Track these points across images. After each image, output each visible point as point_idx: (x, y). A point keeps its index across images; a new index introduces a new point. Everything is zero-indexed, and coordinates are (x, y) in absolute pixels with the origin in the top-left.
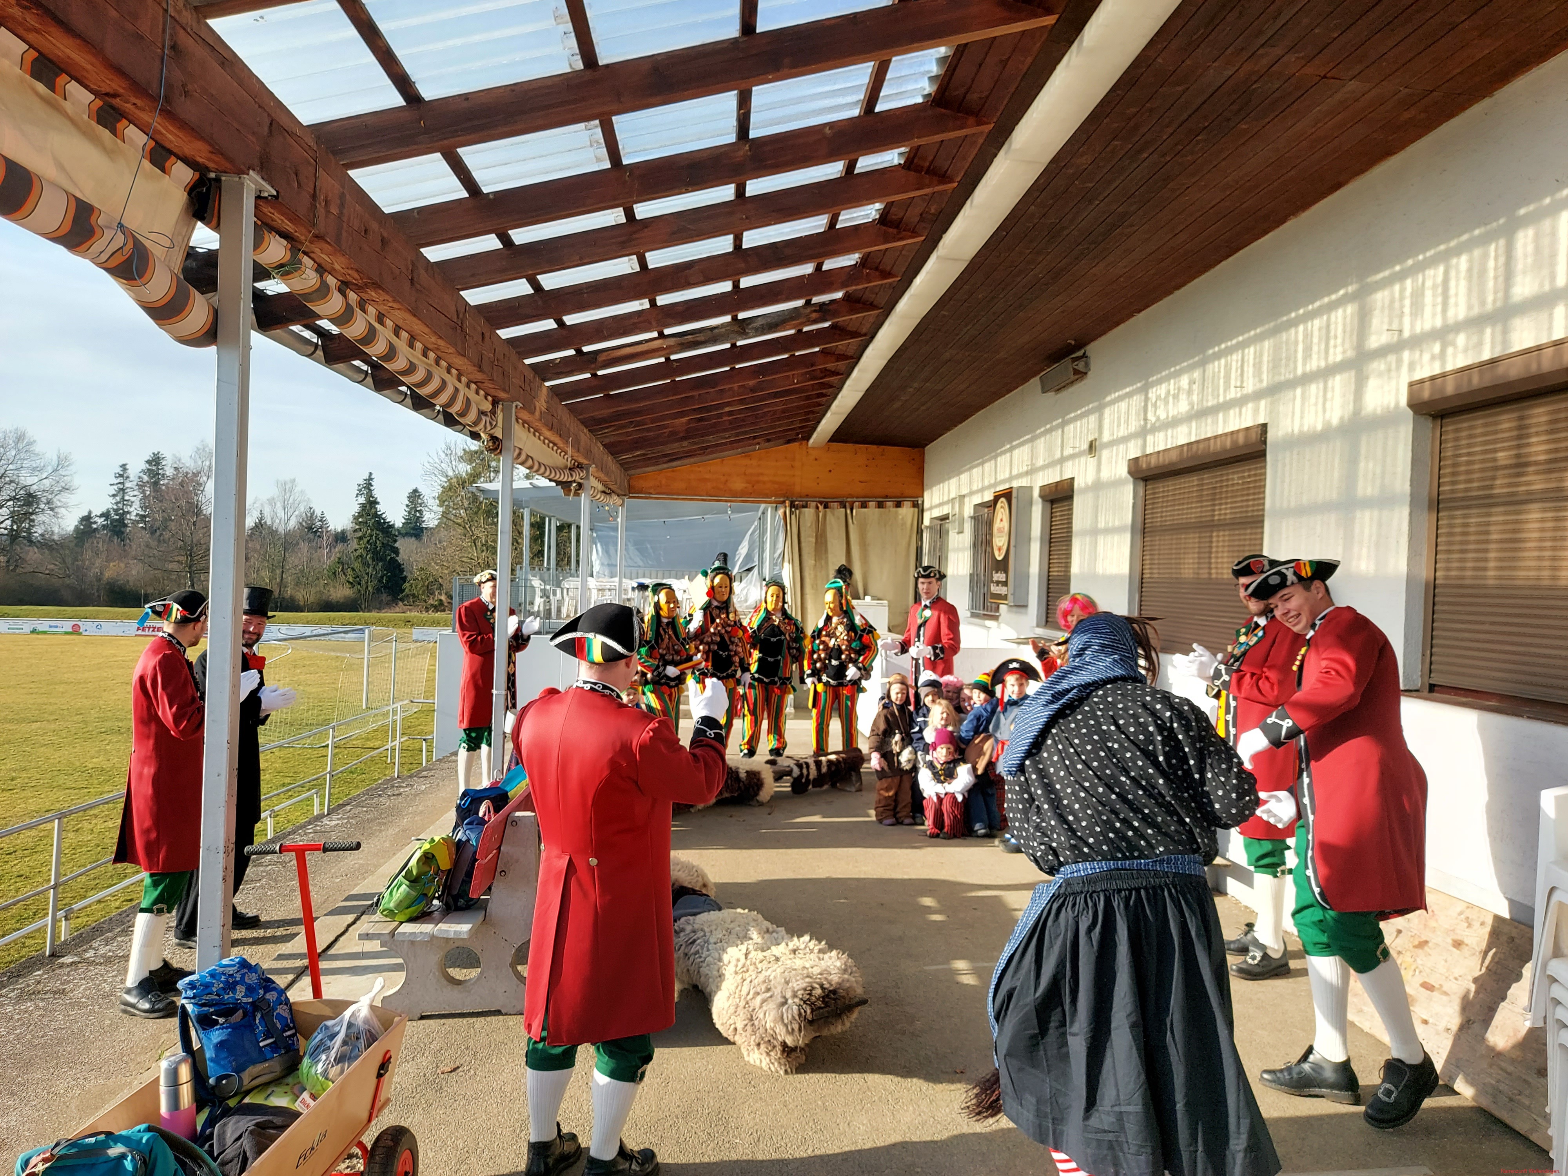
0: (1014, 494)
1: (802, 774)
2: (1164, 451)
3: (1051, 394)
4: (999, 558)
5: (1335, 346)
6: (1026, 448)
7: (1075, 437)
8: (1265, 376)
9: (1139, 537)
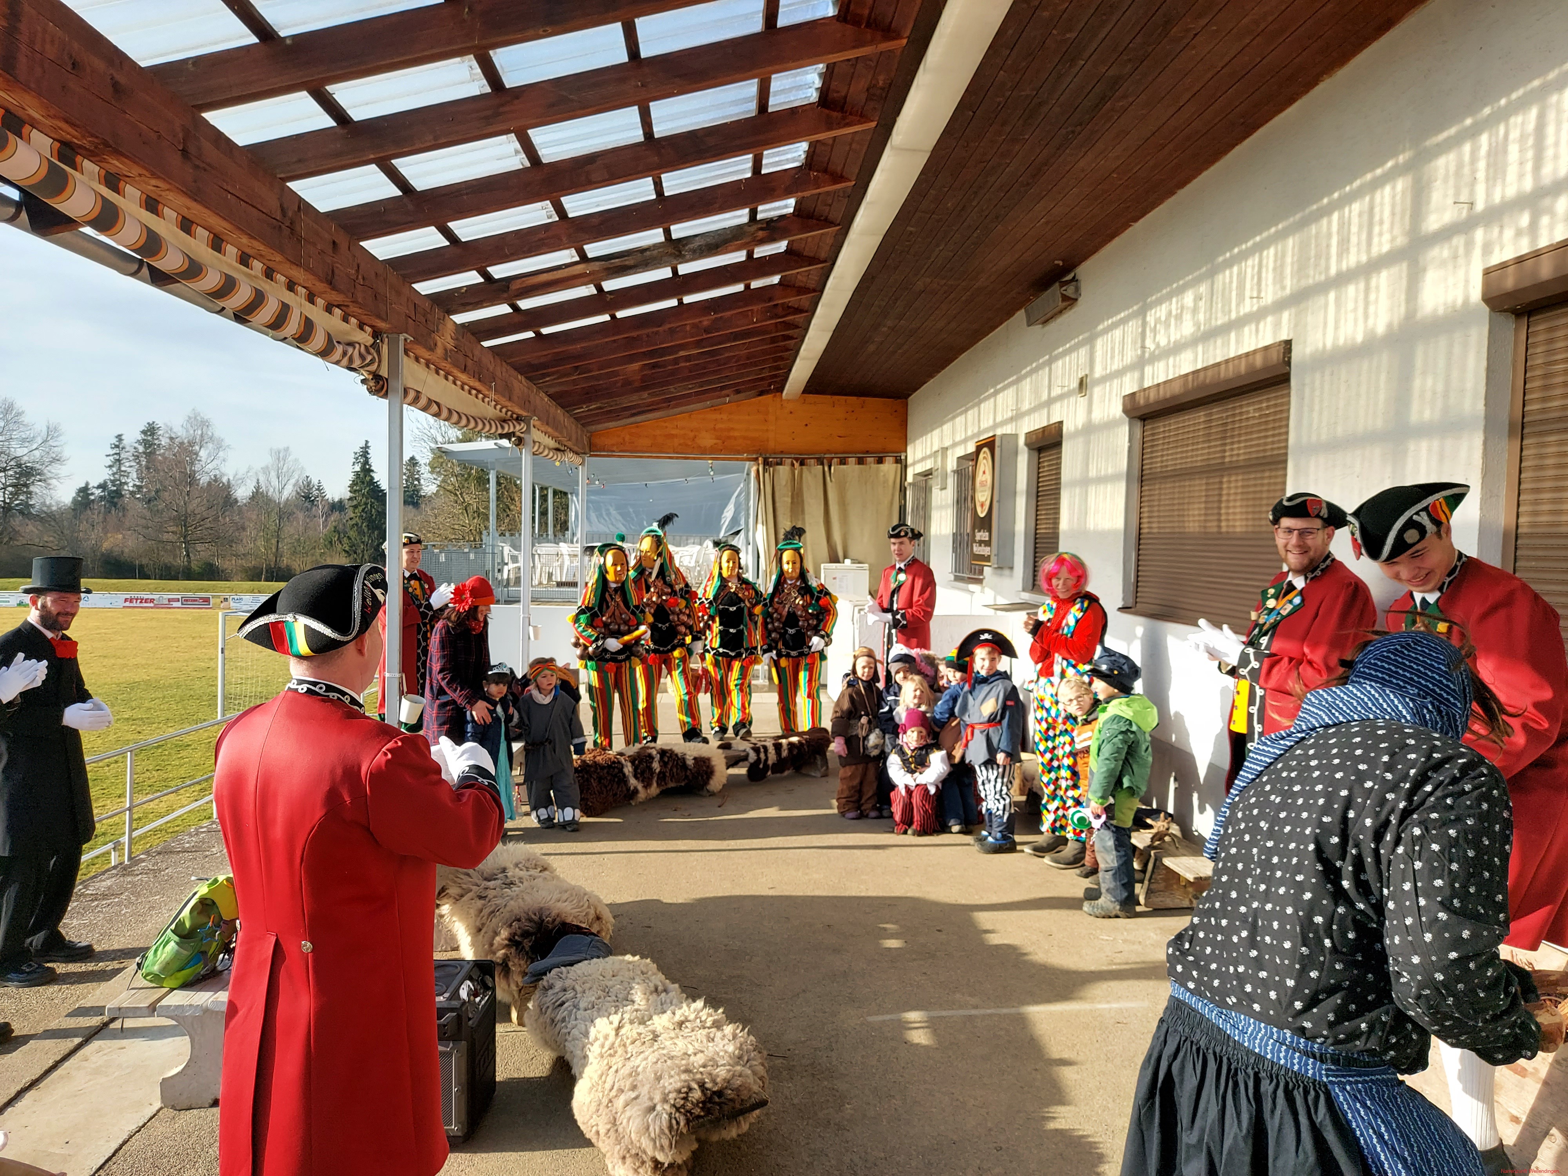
0: (997, 443)
1: (759, 759)
2: (1165, 382)
3: (1037, 328)
4: (982, 515)
5: (1381, 234)
6: (1010, 392)
7: (1063, 375)
8: (1288, 283)
9: (1136, 486)
